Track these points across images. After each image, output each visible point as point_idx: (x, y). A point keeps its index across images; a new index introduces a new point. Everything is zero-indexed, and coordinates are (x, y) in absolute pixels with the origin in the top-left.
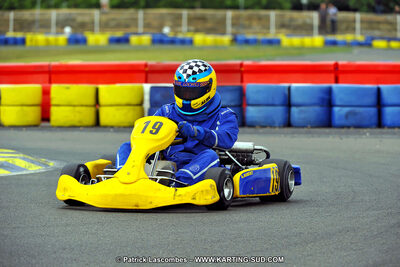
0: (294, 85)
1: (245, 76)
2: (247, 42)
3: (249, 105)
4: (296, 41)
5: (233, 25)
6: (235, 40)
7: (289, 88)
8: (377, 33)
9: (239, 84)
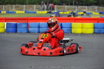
0: (40, 23)
1: (29, 20)
2: (29, 12)
3: (29, 27)
4: (40, 12)
5: (25, 8)
6: (26, 12)
7: (39, 24)
8: (60, 10)
9: (27, 22)
